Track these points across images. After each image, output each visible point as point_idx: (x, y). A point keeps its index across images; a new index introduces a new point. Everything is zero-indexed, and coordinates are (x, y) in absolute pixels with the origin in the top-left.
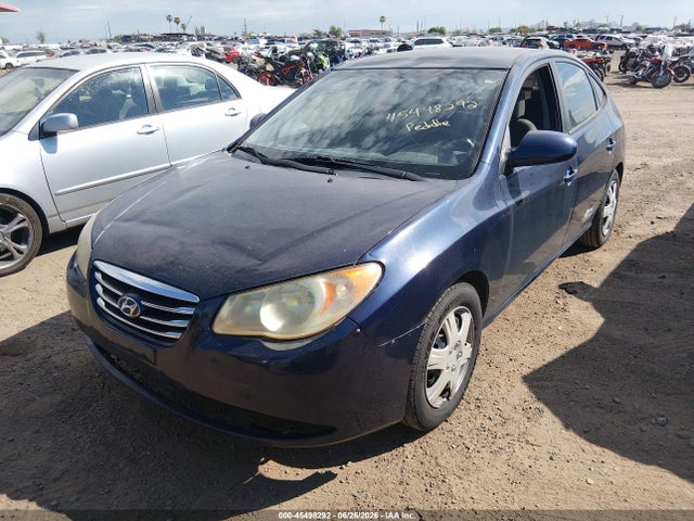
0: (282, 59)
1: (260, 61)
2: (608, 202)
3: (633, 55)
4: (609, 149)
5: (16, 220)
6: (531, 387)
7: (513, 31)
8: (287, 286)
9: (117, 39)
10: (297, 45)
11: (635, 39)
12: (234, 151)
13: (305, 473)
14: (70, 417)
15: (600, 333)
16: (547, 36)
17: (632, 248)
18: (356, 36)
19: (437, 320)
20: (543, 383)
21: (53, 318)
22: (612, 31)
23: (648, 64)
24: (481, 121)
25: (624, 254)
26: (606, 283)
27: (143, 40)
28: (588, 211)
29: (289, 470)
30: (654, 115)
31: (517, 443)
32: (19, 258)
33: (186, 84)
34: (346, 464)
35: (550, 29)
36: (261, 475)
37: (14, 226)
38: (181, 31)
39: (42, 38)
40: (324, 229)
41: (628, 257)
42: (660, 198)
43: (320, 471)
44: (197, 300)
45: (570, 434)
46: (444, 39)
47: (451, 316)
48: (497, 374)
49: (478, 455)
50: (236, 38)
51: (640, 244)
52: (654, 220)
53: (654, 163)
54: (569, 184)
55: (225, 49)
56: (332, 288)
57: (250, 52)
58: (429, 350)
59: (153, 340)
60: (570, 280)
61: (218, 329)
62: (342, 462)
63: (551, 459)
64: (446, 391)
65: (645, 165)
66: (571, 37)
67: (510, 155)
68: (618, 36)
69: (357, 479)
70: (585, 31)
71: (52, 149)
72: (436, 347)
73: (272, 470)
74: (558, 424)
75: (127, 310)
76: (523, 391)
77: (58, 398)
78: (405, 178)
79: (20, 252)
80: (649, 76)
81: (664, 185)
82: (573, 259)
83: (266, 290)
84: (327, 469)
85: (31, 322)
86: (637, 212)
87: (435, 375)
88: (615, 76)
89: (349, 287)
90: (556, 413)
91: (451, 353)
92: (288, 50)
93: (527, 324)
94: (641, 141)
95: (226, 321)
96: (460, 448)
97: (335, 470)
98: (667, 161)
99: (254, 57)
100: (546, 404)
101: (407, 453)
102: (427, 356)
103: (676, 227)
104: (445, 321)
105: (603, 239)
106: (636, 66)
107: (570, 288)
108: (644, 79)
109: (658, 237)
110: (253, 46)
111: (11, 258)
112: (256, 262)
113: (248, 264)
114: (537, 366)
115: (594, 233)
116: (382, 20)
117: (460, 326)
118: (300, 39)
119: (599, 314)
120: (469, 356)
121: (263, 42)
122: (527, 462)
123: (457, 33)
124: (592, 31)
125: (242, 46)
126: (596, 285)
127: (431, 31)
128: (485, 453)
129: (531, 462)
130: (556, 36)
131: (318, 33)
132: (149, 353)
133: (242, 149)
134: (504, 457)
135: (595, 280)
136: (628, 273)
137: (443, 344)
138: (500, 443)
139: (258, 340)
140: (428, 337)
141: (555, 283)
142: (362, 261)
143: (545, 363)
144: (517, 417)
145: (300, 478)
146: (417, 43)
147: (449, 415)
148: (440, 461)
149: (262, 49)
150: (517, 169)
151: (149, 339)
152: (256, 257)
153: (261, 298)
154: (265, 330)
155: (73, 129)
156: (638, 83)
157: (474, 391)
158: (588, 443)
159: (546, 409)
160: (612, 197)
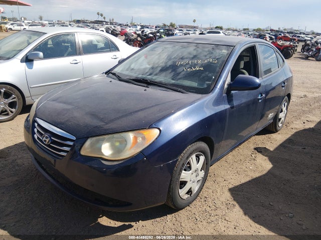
0: (146, 35)
1: (135, 36)
2: (282, 111)
3: (308, 45)
4: (283, 87)
5: (11, 98)
6: (232, 194)
7: (254, 30)
8: (115, 135)
9: (74, 21)
10: (154, 30)
11: (311, 38)
12: (108, 74)
13: (119, 224)
14: (19, 188)
15: (269, 172)
16: (269, 34)
17: (292, 134)
18: (181, 27)
19: (186, 157)
20: (238, 193)
21: (21, 143)
22: (301, 33)
23: (314, 50)
24: (218, 69)
25: (288, 136)
26: (277, 149)
27: (86, 23)
28: (270, 115)
29: (112, 221)
30: (314, 73)
31: (220, 220)
32: (11, 114)
33: (96, 43)
34: (138, 221)
35: (272, 30)
36: (99, 223)
37: (10, 100)
38: (103, 20)
39: (41, 18)
40: (137, 111)
41: (290, 137)
42: (310, 112)
43: (126, 223)
44: (74, 138)
45: (247, 218)
46: (221, 32)
47: (194, 157)
48: (217, 186)
49: (201, 223)
50: (127, 25)
51: (296, 132)
52: (306, 122)
53: (310, 95)
54: (260, 101)
55: (122, 29)
56: (136, 138)
57: (132, 31)
58: (181, 171)
59: (55, 155)
60: (260, 146)
61: (83, 153)
62: (136, 220)
63: (235, 228)
64: (189, 192)
65: (305, 96)
66: (281, 35)
67: (229, 85)
68: (303, 36)
69: (142, 228)
70: (288, 33)
71: (31, 67)
72: (185, 170)
73: (104, 221)
74: (241, 212)
75: (45, 141)
76: (228, 195)
77: (16, 178)
78: (179, 92)
79: (12, 112)
80: (314, 55)
81: (313, 106)
82: (263, 136)
83: (106, 137)
84: (129, 223)
85: (11, 144)
86: (298, 117)
87: (183, 184)
88: (299, 54)
89: (144, 138)
90: (241, 207)
91: (192, 174)
92: (150, 32)
93: (236, 165)
94: (305, 85)
95: (86, 150)
96: (193, 219)
97: (133, 224)
98: (316, 95)
99: (133, 34)
100: (238, 203)
101: (168, 219)
102: (180, 174)
103: (315, 126)
104: (190, 159)
105: (278, 128)
106: (308, 50)
107: (259, 150)
108: (312, 56)
109: (305, 130)
110: (134, 29)
111: (8, 114)
112: (103, 123)
113: (99, 124)
114: (237, 184)
115: (274, 125)
116: (194, 21)
117: (198, 162)
118: (156, 27)
119: (270, 163)
120: (203, 176)
121: (139, 27)
122: (223, 229)
123: (228, 29)
124: (291, 33)
125: (129, 28)
126: (272, 149)
127: (216, 28)
128: (204, 223)
129: (225, 229)
130: (274, 34)
131: (165, 25)
132: (53, 161)
133: (112, 73)
134: (213, 225)
135: (271, 147)
136: (288, 145)
137: (189, 169)
138: (213, 218)
139: (99, 160)
140: (181, 165)
141: (253, 147)
142: (151, 127)
143: (240, 183)
144: (223, 207)
145: (116, 226)
146: (209, 33)
147: (191, 203)
148: (183, 224)
149: (137, 31)
150: (233, 92)
151: (53, 155)
152: (103, 121)
153: (103, 140)
154: (103, 155)
155: (41, 59)
156: (309, 58)
157: (204, 193)
158: (254, 223)
159: (237, 205)
160: (284, 109)
